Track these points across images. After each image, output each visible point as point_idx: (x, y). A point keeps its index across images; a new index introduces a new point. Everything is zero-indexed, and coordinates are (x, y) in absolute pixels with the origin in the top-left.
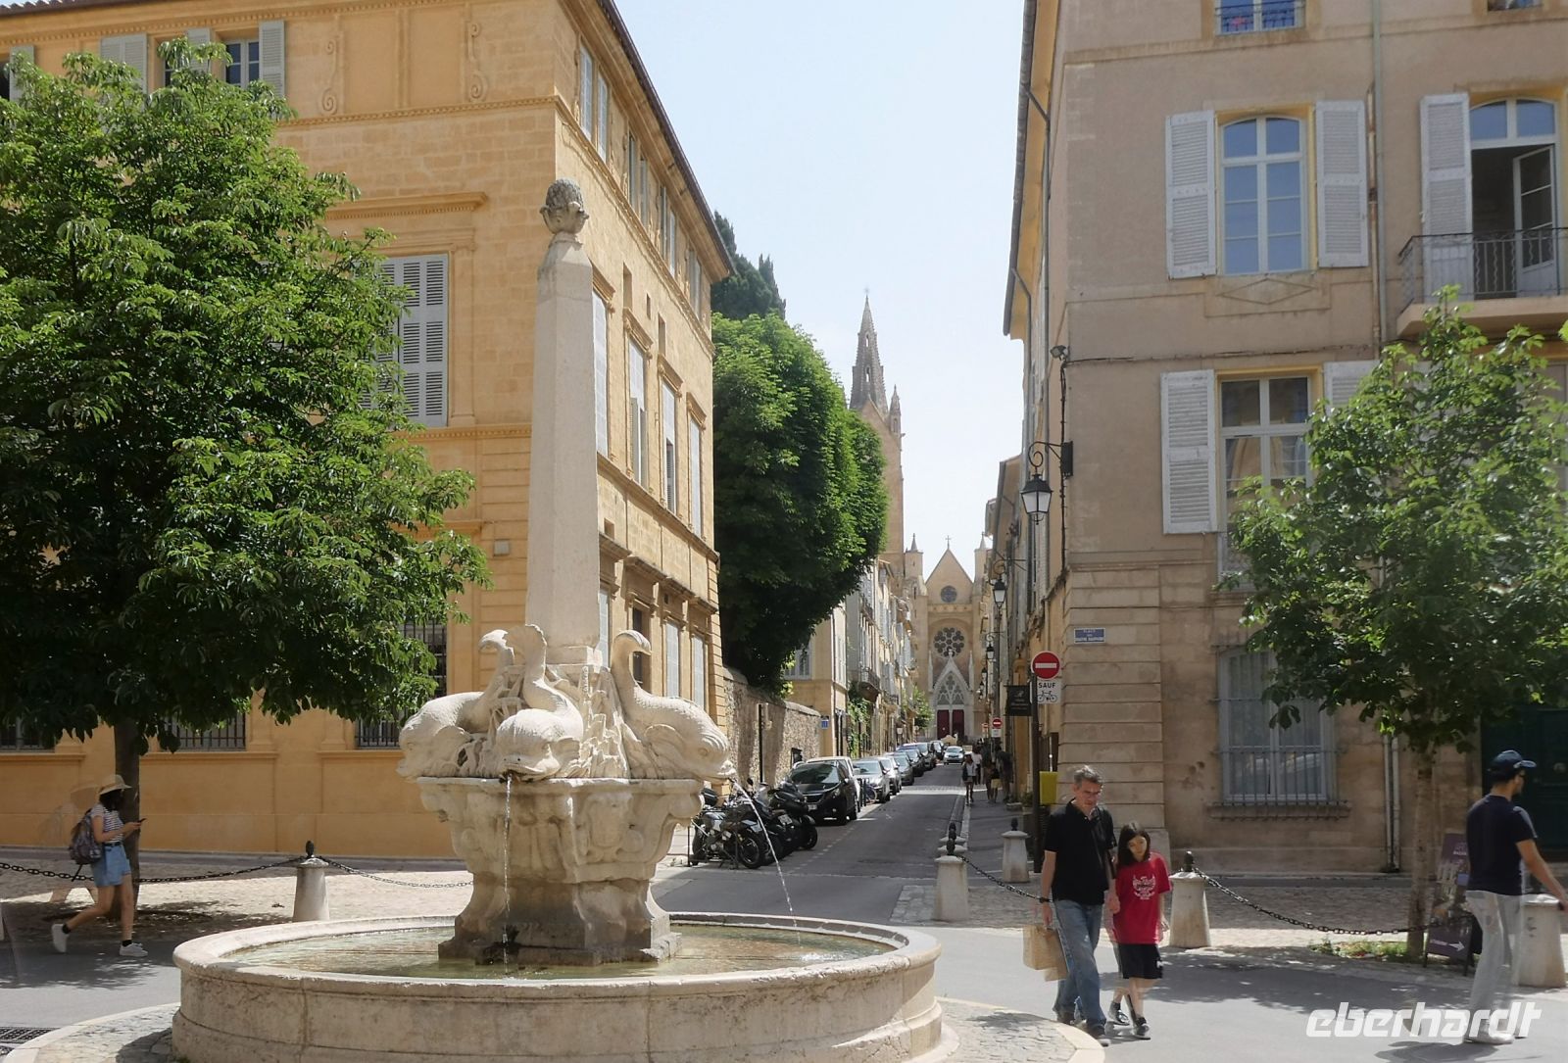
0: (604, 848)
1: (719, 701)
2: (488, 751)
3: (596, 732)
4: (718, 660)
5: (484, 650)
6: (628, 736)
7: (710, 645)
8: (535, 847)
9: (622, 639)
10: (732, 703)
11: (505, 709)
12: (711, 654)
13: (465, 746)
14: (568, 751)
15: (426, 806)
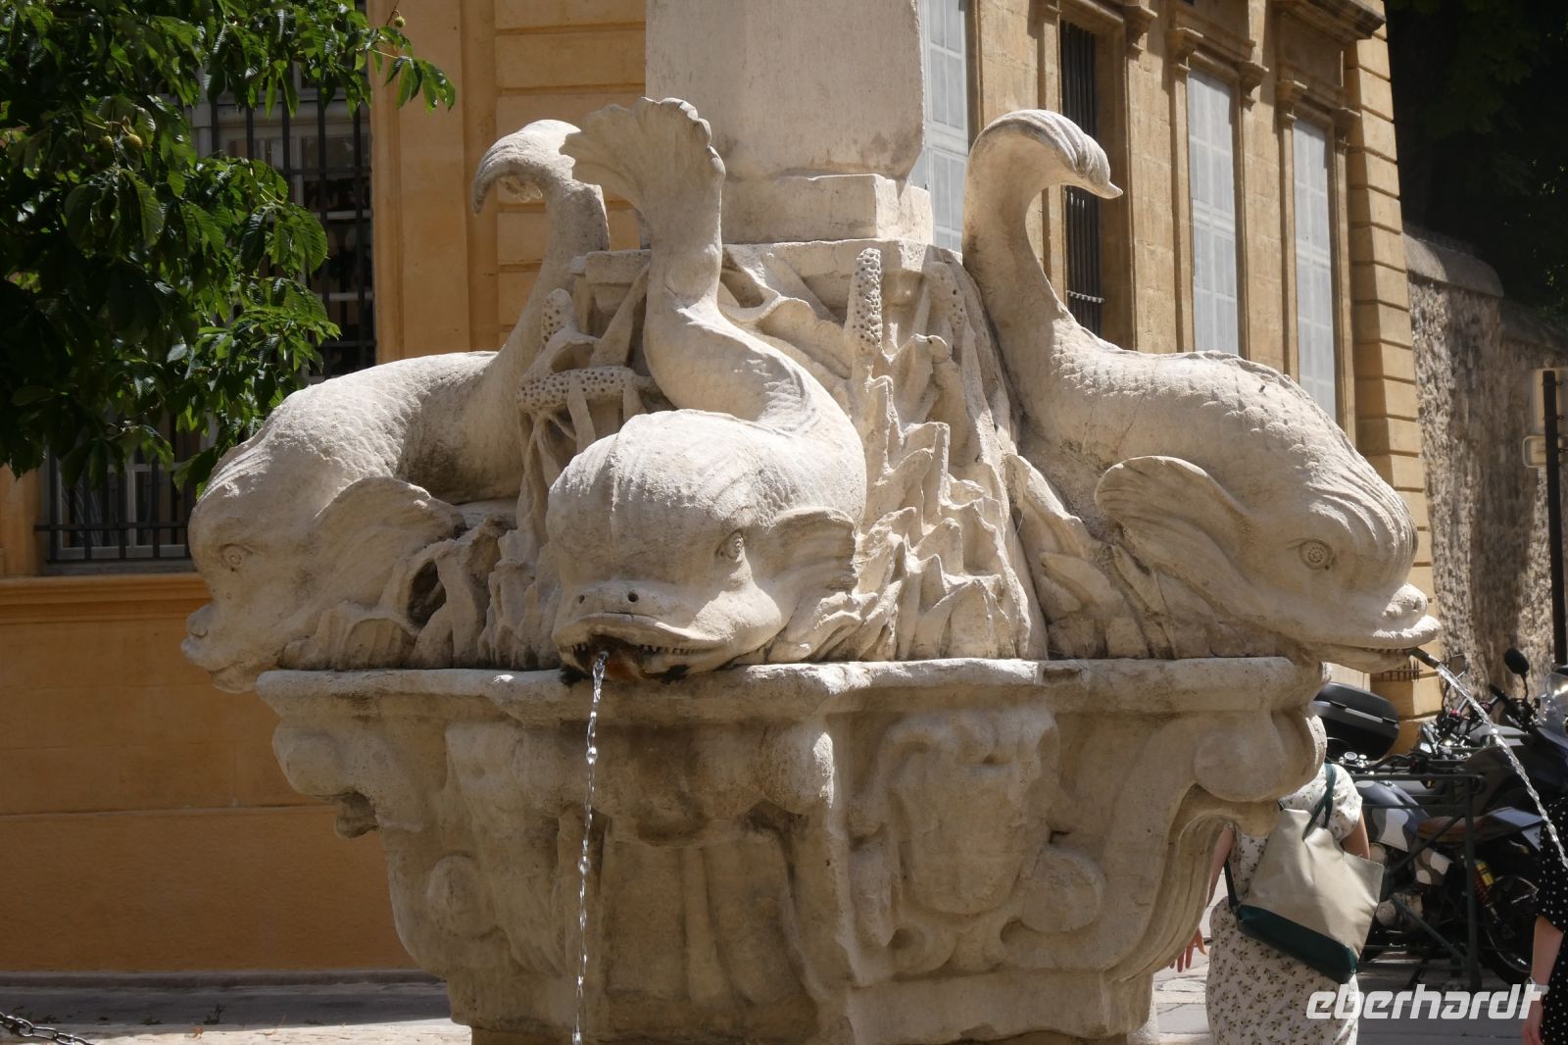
0: (955, 919)
1: (1395, 362)
2: (521, 568)
3: (917, 488)
4: (1386, 209)
5: (503, 195)
6: (1034, 500)
7: (1356, 154)
8: (698, 920)
9: (1005, 142)
10: (1442, 367)
11: (579, 412)
12: (1358, 188)
13: (433, 551)
14: (813, 560)
15: (293, 781)
